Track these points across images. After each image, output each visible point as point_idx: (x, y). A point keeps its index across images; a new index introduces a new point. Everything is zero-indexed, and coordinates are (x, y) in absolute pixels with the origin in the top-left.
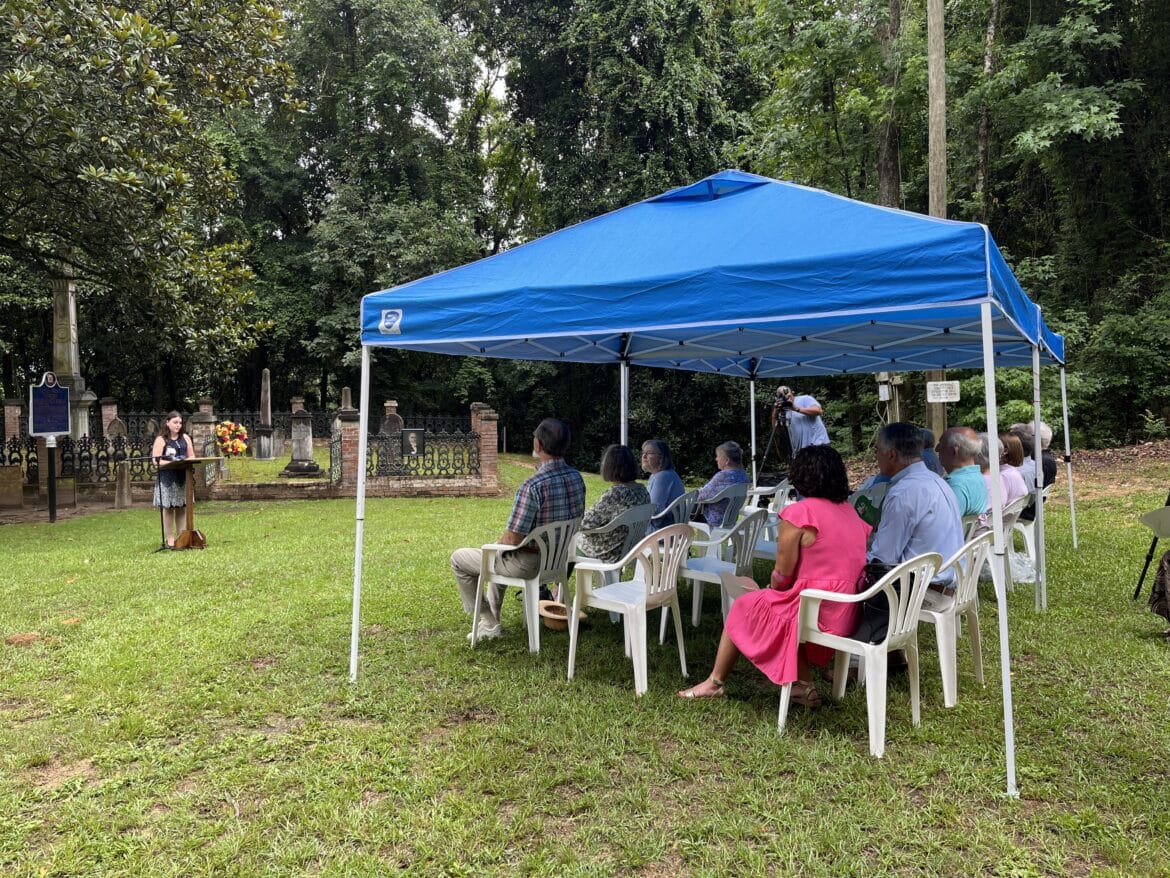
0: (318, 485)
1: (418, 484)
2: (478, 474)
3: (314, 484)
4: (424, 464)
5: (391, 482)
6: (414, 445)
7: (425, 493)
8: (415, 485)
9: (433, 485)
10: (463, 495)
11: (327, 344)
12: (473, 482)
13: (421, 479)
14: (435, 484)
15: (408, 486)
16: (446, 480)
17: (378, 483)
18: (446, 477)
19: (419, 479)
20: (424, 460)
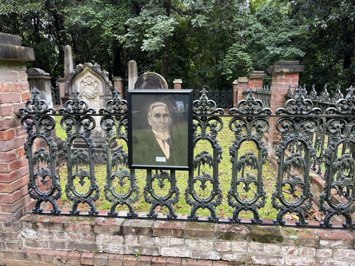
1: (171, 248)
4: (190, 192)
6: (162, 138)
8: (163, 252)
13: (181, 234)
14: (221, 253)
15: (144, 252)
16: (255, 245)
17: (67, 238)
18: (254, 237)
19: (176, 236)
20: (191, 181)
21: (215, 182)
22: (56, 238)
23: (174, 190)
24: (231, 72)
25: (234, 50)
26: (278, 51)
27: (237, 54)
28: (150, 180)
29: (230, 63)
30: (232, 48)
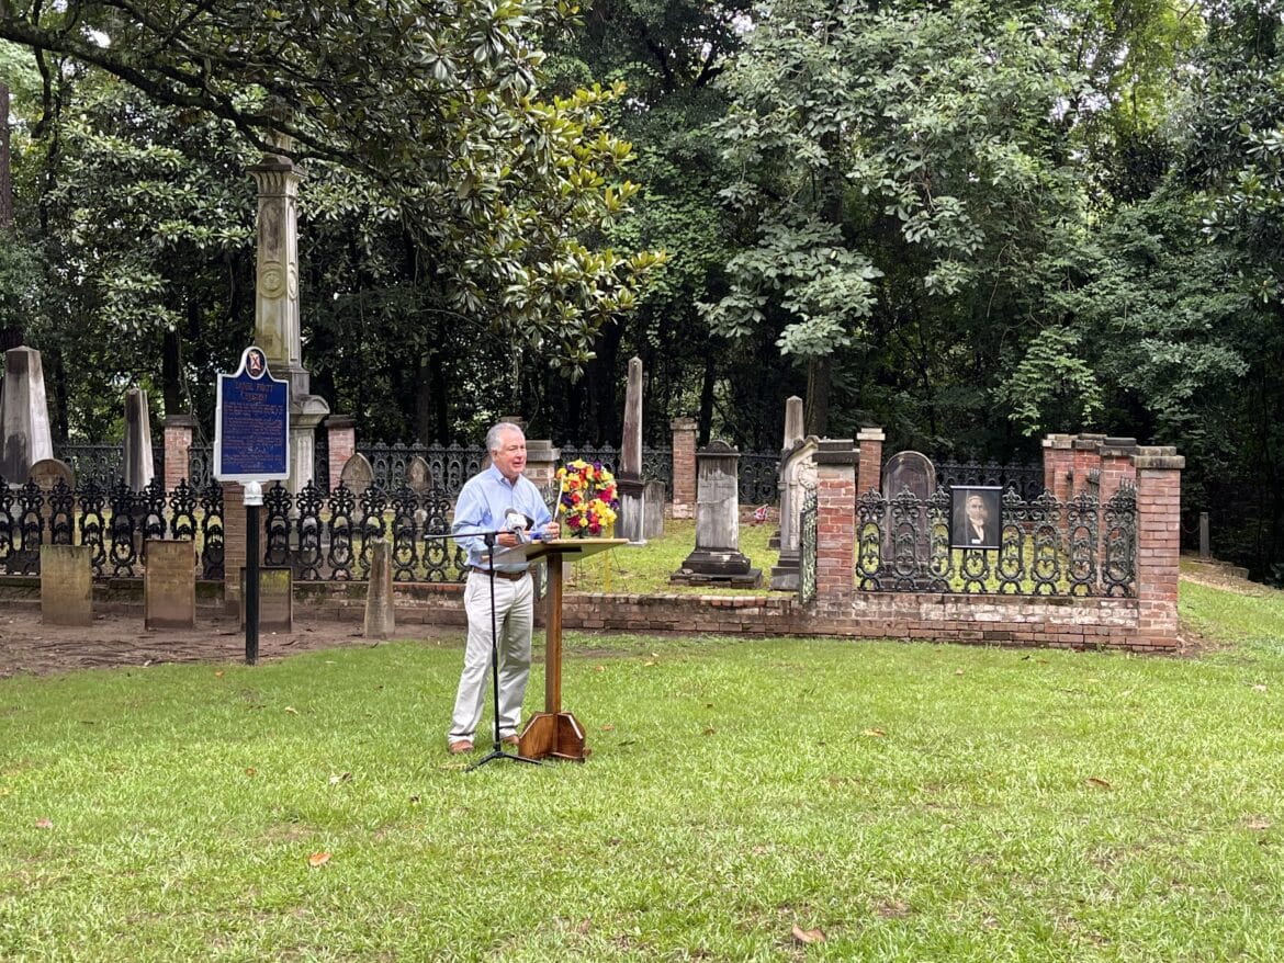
0: (765, 605)
1: (985, 614)
2: (1130, 597)
3: (755, 604)
4: (999, 569)
5: (925, 607)
6: (977, 524)
7: (1001, 637)
8: (978, 617)
9: (1019, 618)
10: (1093, 647)
11: (745, 311)
12: (1117, 615)
13: (994, 602)
14: (1026, 616)
15: (962, 618)
16: (1052, 608)
17: (894, 607)
18: (1052, 602)
19: (988, 603)
20: (1000, 560)
21: (1020, 561)
22: (884, 608)
23: (986, 568)
24: (1036, 414)
25: (1043, 349)
26: (1174, 353)
27: (1052, 364)
28: (965, 560)
29: (1033, 387)
30: (1038, 341)
